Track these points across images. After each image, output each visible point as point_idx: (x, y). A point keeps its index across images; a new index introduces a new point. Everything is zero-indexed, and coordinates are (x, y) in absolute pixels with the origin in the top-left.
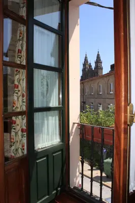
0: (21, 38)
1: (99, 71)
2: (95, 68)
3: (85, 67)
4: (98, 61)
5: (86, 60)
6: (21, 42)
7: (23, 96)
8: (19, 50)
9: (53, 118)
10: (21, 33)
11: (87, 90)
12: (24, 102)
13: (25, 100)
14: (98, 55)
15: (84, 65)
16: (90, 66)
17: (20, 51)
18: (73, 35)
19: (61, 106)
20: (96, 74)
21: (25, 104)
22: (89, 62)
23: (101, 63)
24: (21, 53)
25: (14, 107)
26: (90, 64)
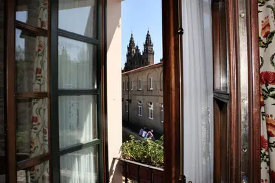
0: (40, 52)
1: (150, 56)
2: (143, 53)
3: (131, 51)
4: (148, 43)
5: (132, 42)
6: (41, 58)
7: (44, 132)
8: (37, 69)
9: (87, 156)
10: (40, 46)
11: (133, 85)
12: (45, 140)
13: (47, 138)
14: (148, 35)
15: (130, 48)
16: (137, 50)
17: (39, 71)
18: (112, 42)
19: (97, 139)
20: (145, 61)
21: (47, 143)
22: (136, 45)
23: (152, 46)
24: (40, 73)
25: (31, 147)
26: (137, 47)
